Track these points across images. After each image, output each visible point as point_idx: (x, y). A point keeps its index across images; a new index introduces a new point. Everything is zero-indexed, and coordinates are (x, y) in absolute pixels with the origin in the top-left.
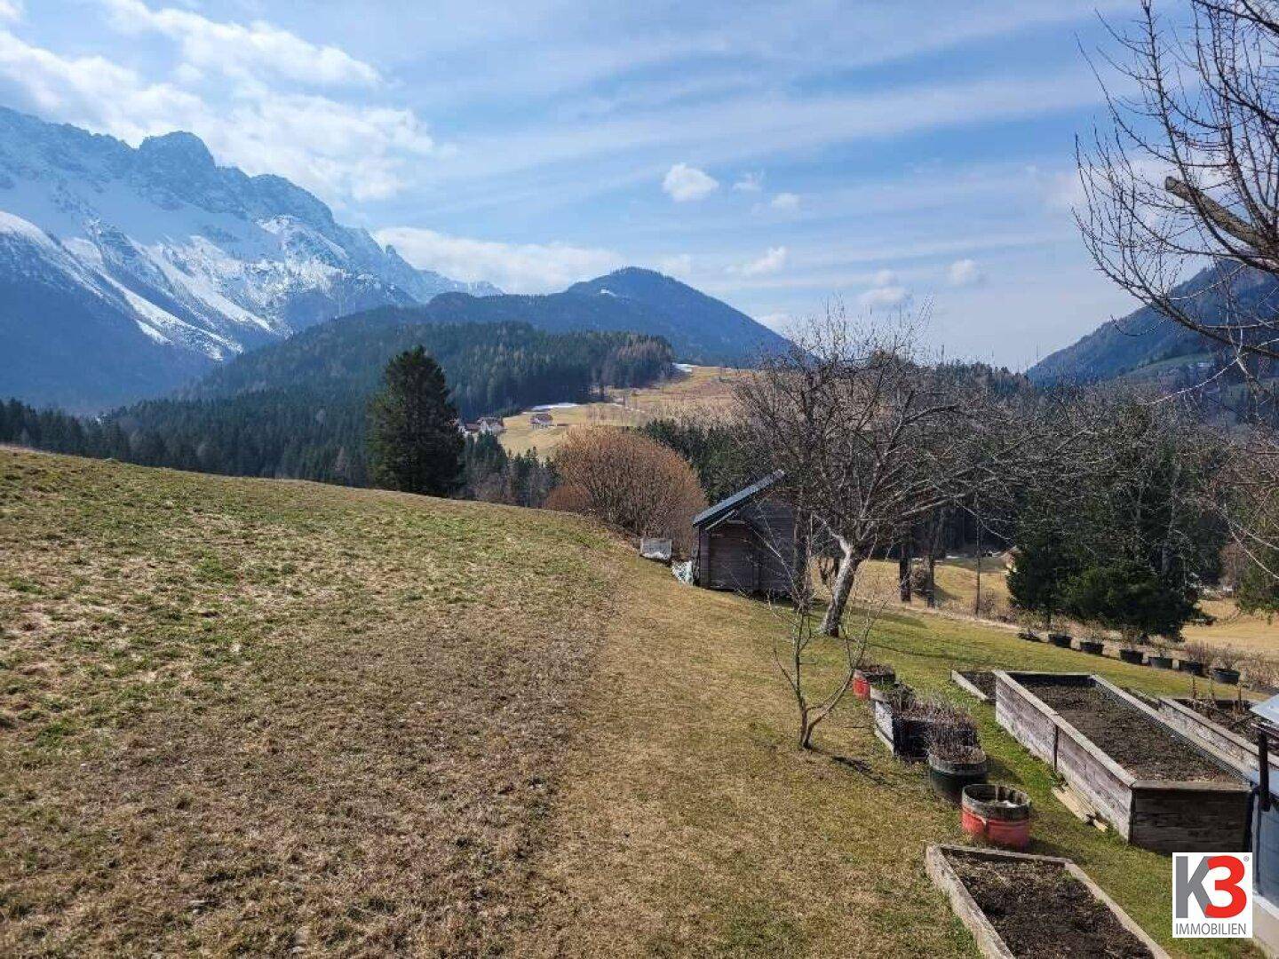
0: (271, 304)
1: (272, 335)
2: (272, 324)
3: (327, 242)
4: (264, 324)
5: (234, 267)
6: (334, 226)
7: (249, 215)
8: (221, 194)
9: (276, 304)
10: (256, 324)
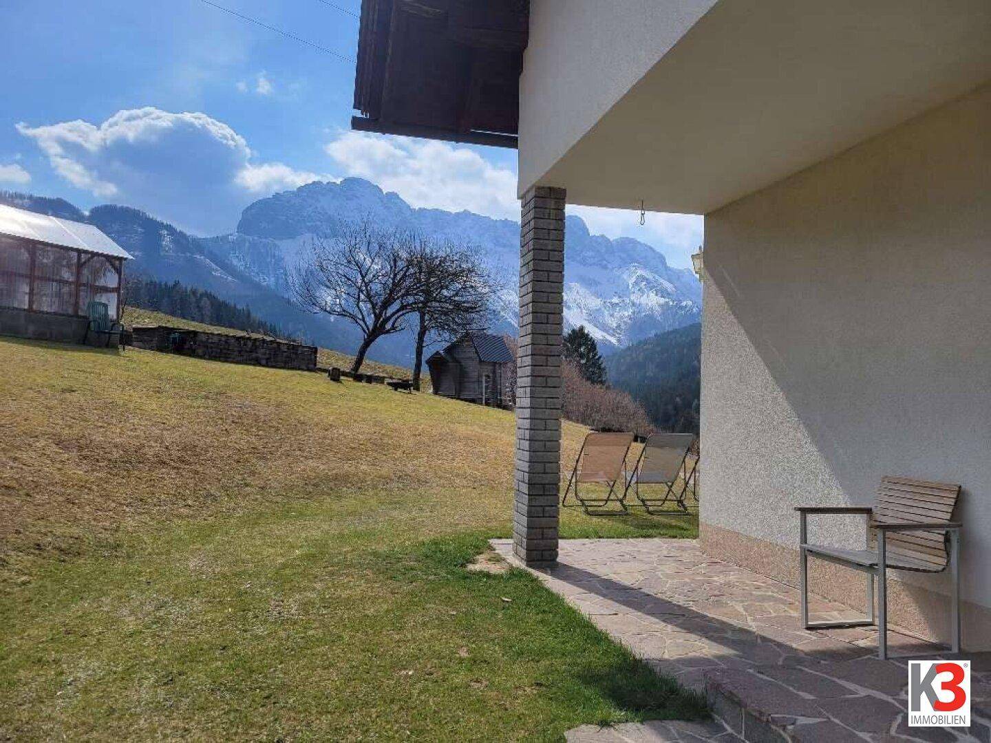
0: (619, 326)
1: (619, 348)
2: (619, 341)
3: (661, 281)
4: (614, 340)
5: (595, 303)
6: (667, 268)
7: (609, 266)
8: (590, 254)
9: (623, 327)
10: (607, 340)
